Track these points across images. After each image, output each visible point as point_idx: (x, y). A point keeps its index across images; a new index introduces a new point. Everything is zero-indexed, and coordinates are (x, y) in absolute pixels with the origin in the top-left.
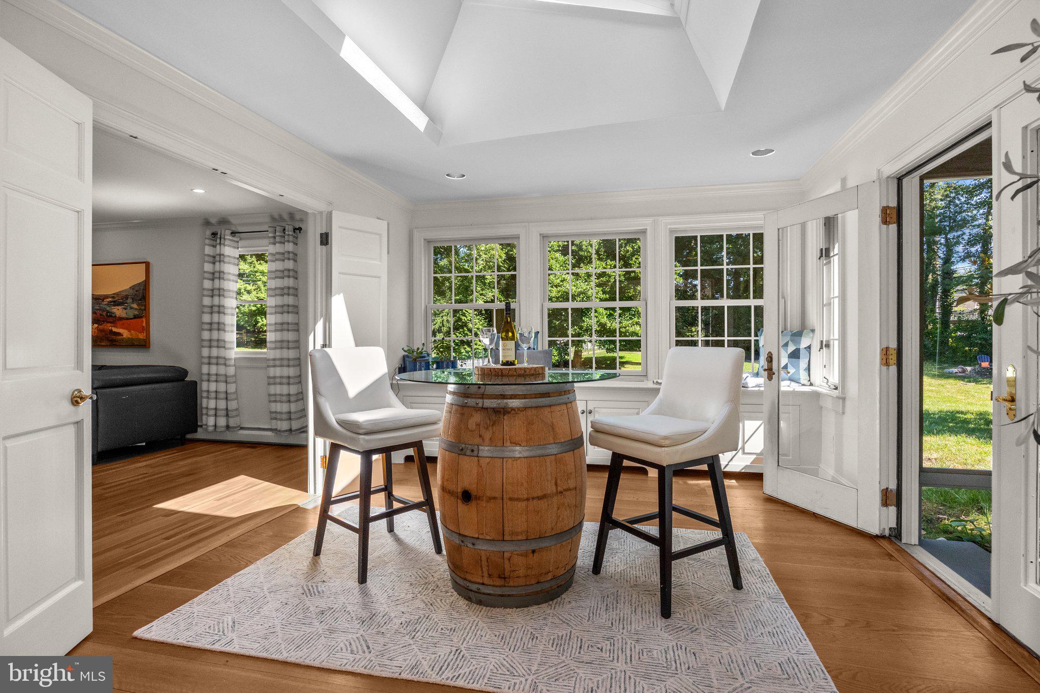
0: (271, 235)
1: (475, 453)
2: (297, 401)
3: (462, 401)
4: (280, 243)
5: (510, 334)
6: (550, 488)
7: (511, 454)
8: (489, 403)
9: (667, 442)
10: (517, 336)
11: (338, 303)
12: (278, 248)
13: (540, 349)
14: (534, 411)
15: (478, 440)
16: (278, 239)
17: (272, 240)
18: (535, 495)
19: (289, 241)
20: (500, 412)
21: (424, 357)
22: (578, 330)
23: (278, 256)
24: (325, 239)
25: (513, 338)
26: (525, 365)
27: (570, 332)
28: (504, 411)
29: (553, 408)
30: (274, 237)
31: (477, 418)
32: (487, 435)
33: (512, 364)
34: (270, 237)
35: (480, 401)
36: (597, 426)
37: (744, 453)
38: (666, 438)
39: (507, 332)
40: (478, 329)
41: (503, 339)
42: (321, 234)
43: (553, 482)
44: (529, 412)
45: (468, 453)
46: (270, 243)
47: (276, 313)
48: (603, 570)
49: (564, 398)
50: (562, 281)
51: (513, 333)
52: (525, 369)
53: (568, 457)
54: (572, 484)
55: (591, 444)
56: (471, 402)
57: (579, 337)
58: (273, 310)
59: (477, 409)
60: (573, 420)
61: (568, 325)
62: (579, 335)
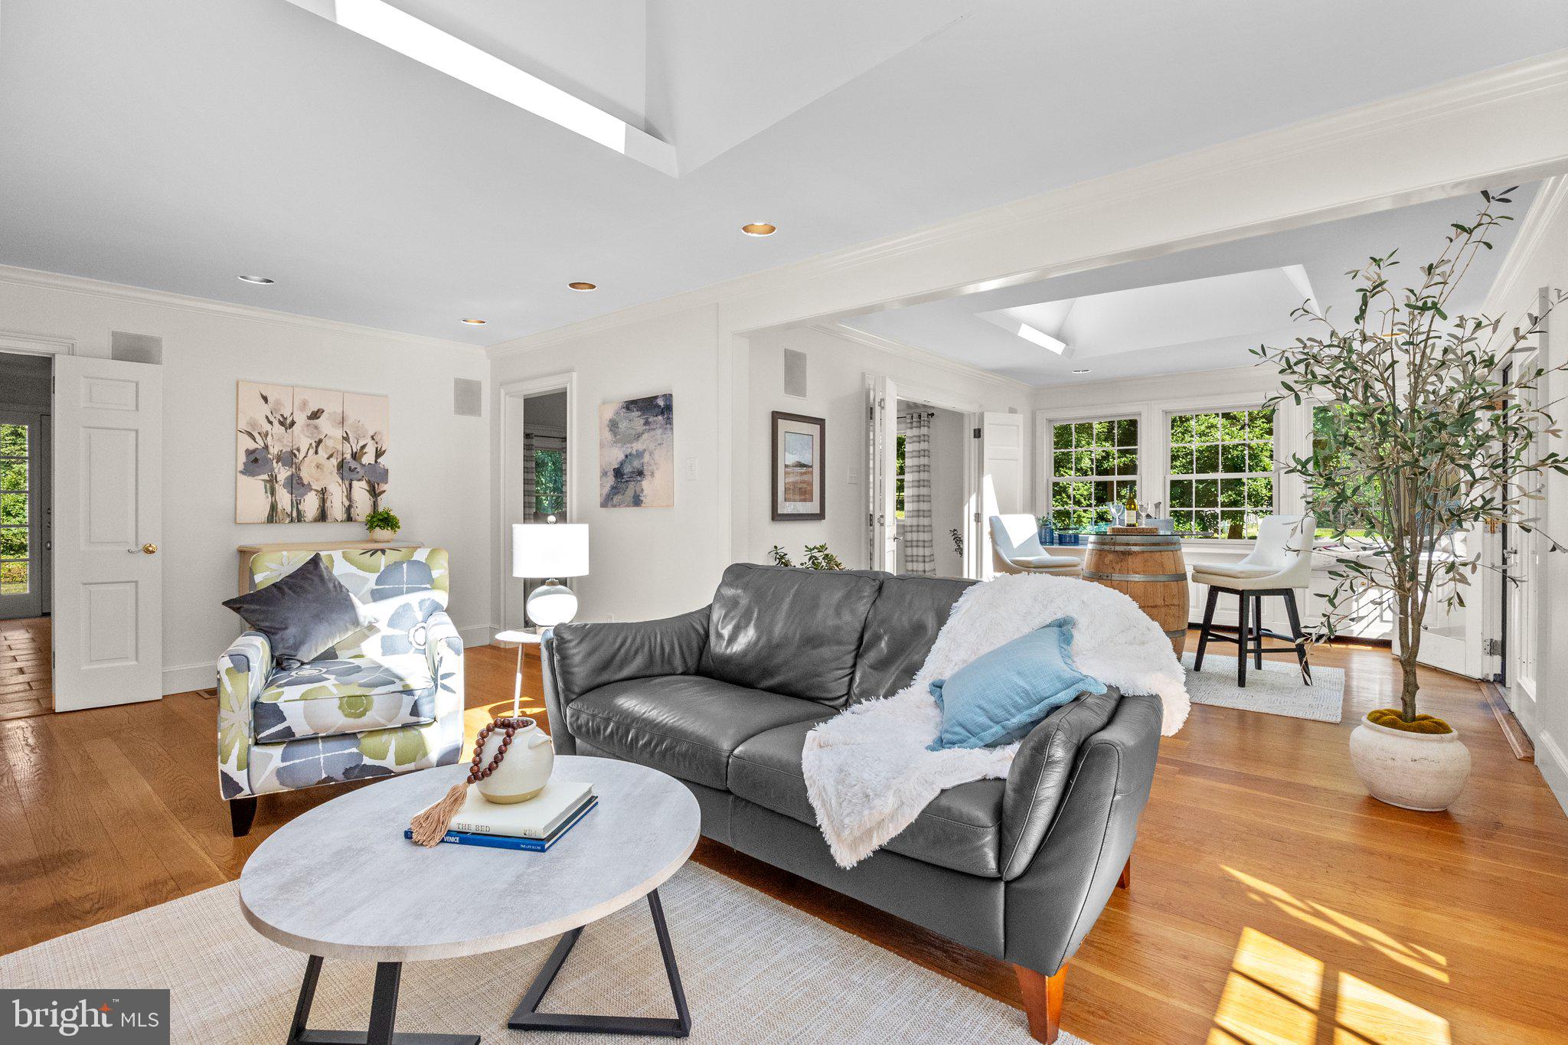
0: (909, 421)
1: (1109, 578)
2: (930, 561)
3: (1099, 547)
4: (916, 427)
5: (1133, 506)
6: (1160, 602)
7: (1132, 579)
8: (1118, 548)
9: (1243, 575)
10: (1138, 507)
11: (988, 482)
12: (915, 432)
13: (1162, 518)
14: (1149, 554)
15: (1111, 570)
16: (914, 424)
17: (909, 425)
18: (1149, 605)
19: (924, 426)
20: (1126, 554)
21: (1047, 525)
22: (1234, 496)
23: (915, 439)
24: (978, 433)
25: (1135, 509)
26: (1144, 526)
27: (1220, 499)
28: (1129, 553)
29: (1163, 553)
30: (912, 423)
31: (1111, 557)
32: (1117, 567)
33: (1134, 525)
34: (908, 423)
35: (1112, 547)
36: (1198, 568)
37: (1382, 621)
38: (1241, 572)
39: (1130, 505)
40: (1081, 495)
41: (1127, 509)
42: (975, 430)
43: (1162, 598)
44: (1146, 555)
45: (1105, 578)
46: (908, 428)
47: (913, 487)
48: (1202, 669)
49: (1171, 548)
50: (1208, 427)
51: (1135, 505)
52: (1143, 529)
53: (1174, 585)
54: (1175, 602)
55: (1194, 581)
56: (1107, 547)
57: (1236, 506)
58: (911, 484)
59: (1110, 552)
60: (1178, 562)
61: (1217, 490)
62: (1235, 503)
